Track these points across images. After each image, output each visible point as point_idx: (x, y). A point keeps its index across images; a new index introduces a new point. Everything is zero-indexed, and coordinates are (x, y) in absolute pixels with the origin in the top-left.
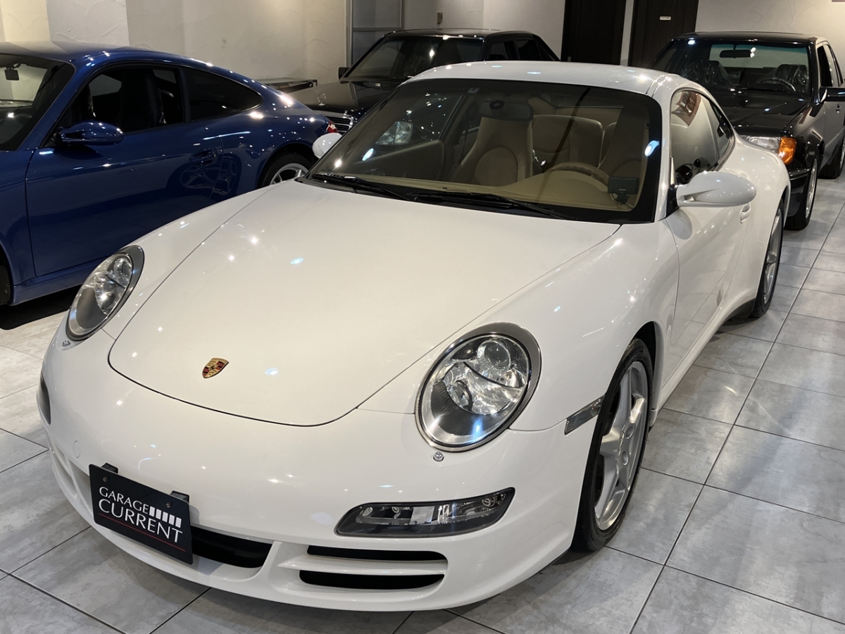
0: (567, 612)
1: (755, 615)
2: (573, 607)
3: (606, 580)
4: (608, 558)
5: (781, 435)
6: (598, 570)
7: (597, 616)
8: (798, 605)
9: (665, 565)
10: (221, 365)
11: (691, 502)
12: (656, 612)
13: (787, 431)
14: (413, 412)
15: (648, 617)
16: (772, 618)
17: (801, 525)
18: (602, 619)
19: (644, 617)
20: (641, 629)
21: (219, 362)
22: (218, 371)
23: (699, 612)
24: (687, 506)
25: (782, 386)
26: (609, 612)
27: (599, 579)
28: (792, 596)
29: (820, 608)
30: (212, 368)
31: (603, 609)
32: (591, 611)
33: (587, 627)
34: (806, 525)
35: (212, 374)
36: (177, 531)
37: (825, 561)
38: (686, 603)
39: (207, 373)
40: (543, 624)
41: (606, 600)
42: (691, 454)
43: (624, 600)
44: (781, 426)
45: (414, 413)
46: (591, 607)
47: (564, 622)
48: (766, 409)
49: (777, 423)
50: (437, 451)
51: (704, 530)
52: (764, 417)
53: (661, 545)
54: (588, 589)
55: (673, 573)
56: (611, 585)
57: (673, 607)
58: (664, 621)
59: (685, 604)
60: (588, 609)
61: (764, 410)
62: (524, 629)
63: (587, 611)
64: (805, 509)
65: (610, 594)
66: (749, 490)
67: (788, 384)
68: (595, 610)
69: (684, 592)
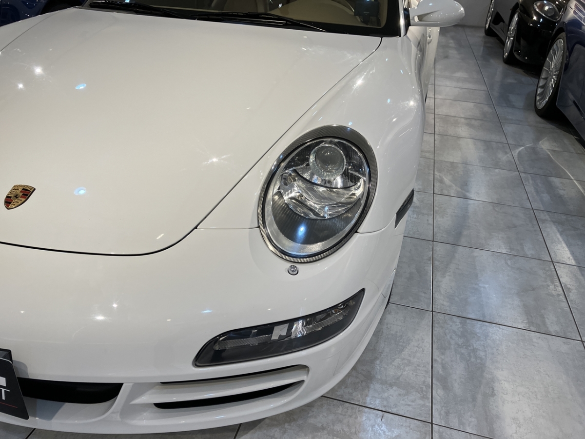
0: (378, 367)
1: (509, 343)
2: (381, 362)
3: (397, 332)
4: (391, 312)
5: (466, 198)
6: (387, 324)
7: (402, 367)
8: (532, 329)
9: (432, 311)
10: (26, 193)
11: (430, 256)
12: (443, 354)
13: (468, 194)
14: (257, 226)
15: (438, 359)
16: (521, 343)
17: (507, 263)
18: (407, 369)
19: (436, 360)
20: (438, 372)
21: (23, 189)
22: (23, 200)
23: (472, 348)
24: (429, 260)
25: (452, 163)
26: (409, 361)
27: (392, 332)
28: (526, 322)
29: (548, 328)
30: (16, 197)
31: (403, 359)
32: (395, 363)
33: (398, 378)
34: (509, 262)
35: (16, 204)
36: (3, 390)
37: (533, 289)
38: (460, 341)
39: (10, 203)
40: (364, 384)
41: (403, 350)
42: (415, 218)
43: (416, 348)
44: (463, 192)
45: (259, 227)
46: (395, 359)
47: (380, 378)
48: (449, 180)
49: (460, 190)
50: (291, 264)
51: (447, 277)
52: (450, 186)
53: (423, 295)
54: (386, 343)
55: (441, 317)
56: (401, 336)
57: (452, 347)
58: (452, 361)
59: (460, 343)
60: (393, 361)
61: (448, 181)
62: (351, 391)
63: (394, 363)
64: (504, 251)
65: (404, 344)
66: (463, 241)
67: (455, 161)
68: (398, 361)
69: (455, 332)
